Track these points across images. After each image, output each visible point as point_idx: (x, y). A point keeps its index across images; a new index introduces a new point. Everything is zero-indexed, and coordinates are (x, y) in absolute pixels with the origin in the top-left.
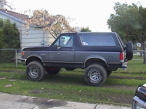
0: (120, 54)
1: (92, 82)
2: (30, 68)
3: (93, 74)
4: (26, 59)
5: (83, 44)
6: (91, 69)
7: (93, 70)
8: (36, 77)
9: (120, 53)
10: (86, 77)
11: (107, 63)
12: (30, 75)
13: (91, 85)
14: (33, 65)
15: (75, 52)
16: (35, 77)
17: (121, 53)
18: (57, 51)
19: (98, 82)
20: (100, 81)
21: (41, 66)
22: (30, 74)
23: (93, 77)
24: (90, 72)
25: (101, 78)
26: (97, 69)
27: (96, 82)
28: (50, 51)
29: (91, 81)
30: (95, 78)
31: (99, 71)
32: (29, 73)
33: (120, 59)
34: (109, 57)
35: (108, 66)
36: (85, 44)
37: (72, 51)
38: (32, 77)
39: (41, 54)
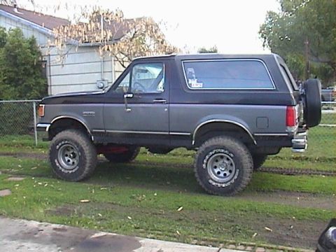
0: (287, 110)
1: (214, 184)
2: (58, 147)
3: (215, 164)
4: (48, 126)
5: (190, 85)
6: (212, 151)
7: (216, 153)
8: (74, 171)
9: (286, 107)
10: (198, 170)
11: (253, 135)
12: (58, 164)
13: (210, 192)
14: (66, 140)
15: (171, 105)
16: (70, 172)
17: (289, 108)
18: (124, 105)
19: (229, 183)
20: (233, 181)
21: (84, 142)
22: (59, 162)
23: (216, 171)
24: (207, 157)
25: (237, 173)
26: (228, 150)
27: (224, 185)
28: (106, 105)
29: (211, 181)
30: (222, 175)
31: (232, 155)
32: (56, 161)
33: (287, 125)
34: (258, 119)
35: (255, 143)
36: (195, 85)
37: (162, 103)
38: (63, 170)
39: (84, 113)
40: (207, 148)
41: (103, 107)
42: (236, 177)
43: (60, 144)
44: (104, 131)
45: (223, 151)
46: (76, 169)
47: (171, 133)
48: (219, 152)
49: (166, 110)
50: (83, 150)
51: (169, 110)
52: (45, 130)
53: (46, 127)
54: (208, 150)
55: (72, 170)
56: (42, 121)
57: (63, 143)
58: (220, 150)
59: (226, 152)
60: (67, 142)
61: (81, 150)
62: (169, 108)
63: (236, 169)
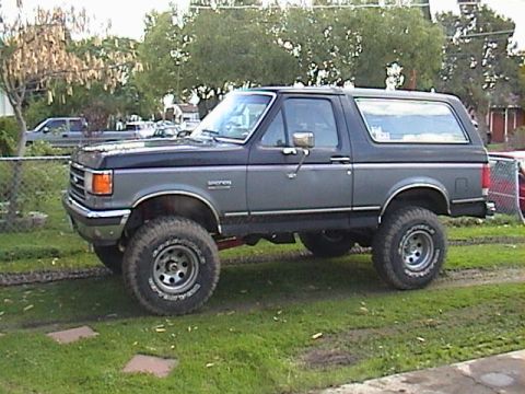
2: (156, 252)
5: (374, 135)
6: (410, 229)
8: (189, 294)
9: (481, 165)
11: (450, 202)
12: (154, 287)
14: (175, 238)
15: (355, 166)
16: (183, 297)
19: (427, 270)
20: (432, 266)
22: (156, 284)
25: (437, 254)
26: (428, 225)
27: (422, 274)
28: (250, 168)
29: (407, 271)
31: (432, 231)
32: (151, 282)
33: (483, 187)
34: (459, 181)
35: (449, 212)
36: (380, 136)
37: (342, 162)
38: (166, 297)
39: (210, 183)
40: (404, 225)
41: (247, 171)
42: (435, 261)
43: (161, 247)
44: (246, 213)
45: (422, 227)
46: (193, 291)
47: (355, 209)
48: (418, 229)
49: (349, 173)
50: (210, 253)
51: (352, 173)
52: (119, 224)
53: (121, 217)
54: (406, 227)
55: (185, 292)
56: (108, 205)
57: (168, 243)
58: (419, 227)
59: (426, 228)
60: (176, 241)
61: (207, 253)
62: (353, 170)
63: (435, 249)
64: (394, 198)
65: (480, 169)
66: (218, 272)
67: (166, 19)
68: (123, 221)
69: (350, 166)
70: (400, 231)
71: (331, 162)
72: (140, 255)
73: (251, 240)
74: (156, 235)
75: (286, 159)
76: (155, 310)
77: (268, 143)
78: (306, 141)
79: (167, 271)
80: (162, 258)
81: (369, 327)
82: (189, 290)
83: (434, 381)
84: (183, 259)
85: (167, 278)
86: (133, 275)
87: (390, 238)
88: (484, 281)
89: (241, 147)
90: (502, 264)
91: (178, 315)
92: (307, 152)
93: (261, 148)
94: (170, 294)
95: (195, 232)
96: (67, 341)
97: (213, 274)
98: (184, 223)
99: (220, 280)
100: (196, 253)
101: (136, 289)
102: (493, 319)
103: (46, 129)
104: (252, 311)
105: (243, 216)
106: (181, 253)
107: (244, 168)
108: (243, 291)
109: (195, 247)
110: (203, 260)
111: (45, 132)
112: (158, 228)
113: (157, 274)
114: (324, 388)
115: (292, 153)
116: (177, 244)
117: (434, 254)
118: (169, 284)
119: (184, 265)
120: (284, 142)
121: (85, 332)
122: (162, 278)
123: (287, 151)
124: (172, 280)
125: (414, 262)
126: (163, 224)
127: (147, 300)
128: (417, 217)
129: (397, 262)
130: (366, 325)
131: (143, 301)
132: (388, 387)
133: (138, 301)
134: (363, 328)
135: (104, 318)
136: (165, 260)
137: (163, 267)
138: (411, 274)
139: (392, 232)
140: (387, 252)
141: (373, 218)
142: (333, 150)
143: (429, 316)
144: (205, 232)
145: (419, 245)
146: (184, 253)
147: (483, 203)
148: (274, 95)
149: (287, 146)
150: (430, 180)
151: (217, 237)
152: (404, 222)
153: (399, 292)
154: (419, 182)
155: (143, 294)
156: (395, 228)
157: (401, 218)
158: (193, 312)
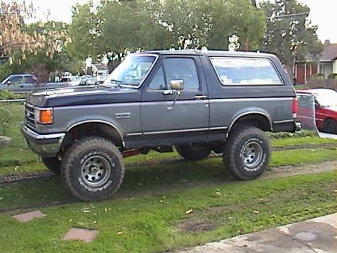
0: (293, 101)
5: (223, 81)
6: (247, 141)
9: (292, 99)
11: (273, 123)
12: (82, 183)
15: (211, 101)
17: (294, 99)
19: (259, 167)
20: (262, 164)
22: (83, 181)
25: (265, 157)
26: (259, 138)
27: (255, 170)
28: (142, 104)
29: (245, 168)
33: (293, 112)
34: (277, 109)
35: (272, 129)
36: (226, 81)
37: (202, 99)
38: (90, 189)
39: (117, 114)
40: (243, 139)
41: (141, 106)
42: (264, 161)
43: (86, 157)
44: (141, 134)
45: (255, 139)
47: (211, 129)
48: (252, 141)
49: (207, 105)
50: (118, 160)
51: (209, 106)
52: (58, 142)
53: (59, 138)
54: (244, 140)
55: (102, 186)
56: (50, 130)
57: (90, 154)
58: (252, 139)
59: (258, 140)
60: (95, 153)
61: (116, 160)
62: (209, 103)
63: (263, 154)
64: (236, 121)
65: (290, 101)
66: (123, 172)
67: (86, 8)
68: (61, 141)
69: (207, 101)
70: (240, 142)
71: (195, 99)
72: (73, 163)
73: (144, 151)
74: (82, 150)
75: (166, 98)
76: (83, 198)
77: (154, 87)
78: (178, 85)
79: (90, 173)
80: (87, 164)
81: (222, 205)
82: (105, 184)
83: (266, 239)
84: (101, 165)
85: (90, 177)
86: (67, 176)
87: (234, 147)
88: (295, 173)
89: (136, 91)
90: (306, 162)
91: (98, 201)
92: (179, 93)
93: (149, 90)
94: (92, 187)
95: (107, 146)
96: (25, 221)
97: (120, 174)
98: (100, 141)
99: (125, 177)
100: (108, 160)
101: (70, 185)
102: (302, 198)
103: (9, 82)
104: (146, 197)
105: (139, 135)
106: (99, 161)
107: (139, 104)
108: (140, 184)
109: (108, 156)
110: (113, 165)
111: (9, 84)
112: (83, 144)
113: (83, 175)
114: (194, 246)
115: (169, 94)
116: (96, 155)
117: (263, 156)
118: (91, 181)
119: (101, 168)
120: (164, 86)
121: (37, 214)
122: (87, 177)
123: (166, 92)
124: (93, 178)
125: (250, 162)
126: (87, 142)
127: (78, 192)
128: (251, 133)
129: (239, 162)
130: (220, 204)
131: (75, 193)
132: (236, 244)
133: (72, 193)
134: (219, 205)
135: (50, 204)
136: (89, 165)
137: (87, 170)
138: (248, 170)
139: (235, 143)
140: (232, 156)
141: (223, 134)
142: (196, 91)
143: (260, 197)
144: (114, 146)
145: (253, 151)
146: (100, 161)
147: (293, 123)
148: (157, 56)
149: (166, 89)
150: (260, 109)
151: (122, 149)
152: (243, 136)
153: (241, 182)
154: (252, 110)
155: (75, 188)
156: (237, 141)
157: (241, 134)
158: (108, 199)
